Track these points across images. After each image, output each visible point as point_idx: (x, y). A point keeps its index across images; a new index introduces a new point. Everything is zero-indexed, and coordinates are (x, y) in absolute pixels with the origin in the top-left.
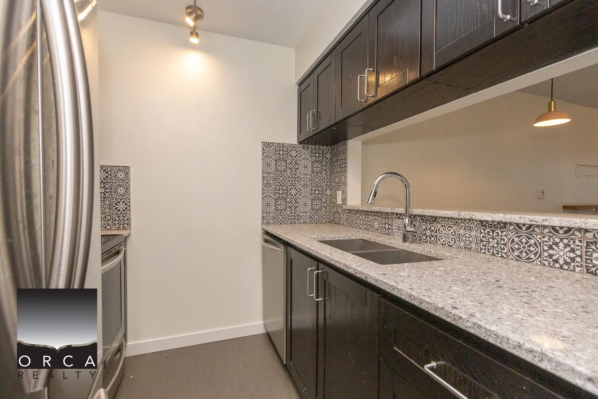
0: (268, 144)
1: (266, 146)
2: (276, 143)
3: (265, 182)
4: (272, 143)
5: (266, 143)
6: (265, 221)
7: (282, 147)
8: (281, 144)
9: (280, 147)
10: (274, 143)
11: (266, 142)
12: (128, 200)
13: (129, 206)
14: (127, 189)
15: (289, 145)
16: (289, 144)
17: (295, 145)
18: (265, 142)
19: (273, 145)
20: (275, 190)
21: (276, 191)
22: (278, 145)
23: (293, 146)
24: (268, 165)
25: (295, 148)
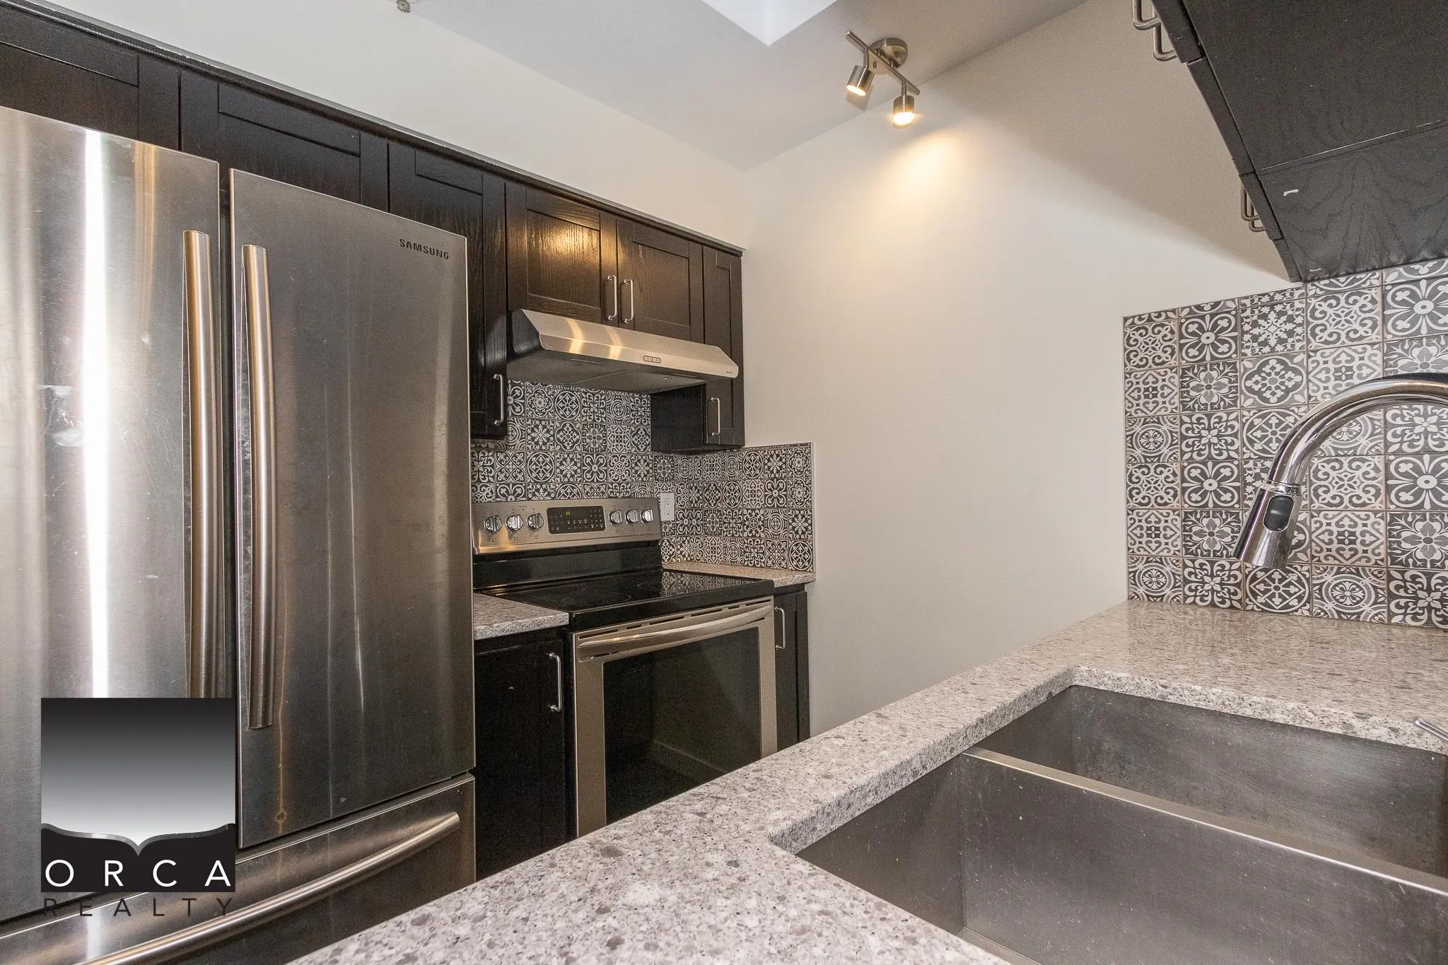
0: (1150, 320)
1: (1137, 330)
2: (1183, 309)
3: (1138, 452)
4: (1166, 312)
5: (1140, 319)
6: (1141, 590)
7: (1212, 316)
8: (1207, 308)
9: (1203, 317)
10: (1173, 311)
11: (1140, 316)
12: (809, 513)
13: (811, 525)
14: (808, 489)
15: (1248, 302)
16: (1246, 298)
17: (1279, 292)
18: (1134, 317)
19: (1167, 317)
20: (1184, 480)
21: (1185, 485)
22: (1191, 312)
23: (1265, 299)
24: (1151, 393)
25: (1278, 308)
